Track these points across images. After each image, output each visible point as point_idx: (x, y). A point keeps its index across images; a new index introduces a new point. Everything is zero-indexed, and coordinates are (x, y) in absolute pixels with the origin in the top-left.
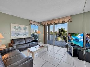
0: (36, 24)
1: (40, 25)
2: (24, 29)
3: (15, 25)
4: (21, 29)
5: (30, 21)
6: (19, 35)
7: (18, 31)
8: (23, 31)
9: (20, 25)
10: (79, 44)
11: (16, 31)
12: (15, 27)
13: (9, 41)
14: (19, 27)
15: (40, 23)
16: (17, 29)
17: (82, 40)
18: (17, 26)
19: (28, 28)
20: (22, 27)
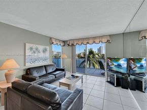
0: (59, 44)
1: (64, 45)
2: (44, 52)
3: (31, 45)
4: (39, 52)
5: (51, 38)
6: (36, 62)
7: (35, 55)
8: (42, 55)
9: (37, 46)
10: (122, 71)
11: (33, 54)
12: (31, 49)
13: (23, 71)
14: (37, 49)
15: (64, 42)
16: (34, 52)
17: (125, 66)
18: (34, 46)
19: (48, 50)
20: (41, 48)
